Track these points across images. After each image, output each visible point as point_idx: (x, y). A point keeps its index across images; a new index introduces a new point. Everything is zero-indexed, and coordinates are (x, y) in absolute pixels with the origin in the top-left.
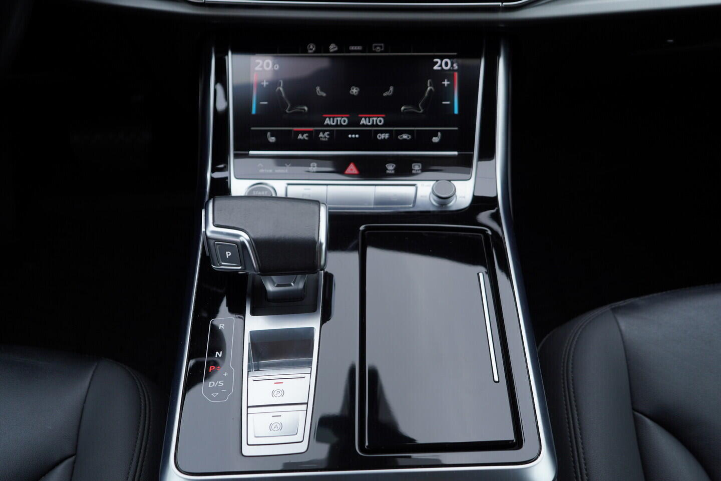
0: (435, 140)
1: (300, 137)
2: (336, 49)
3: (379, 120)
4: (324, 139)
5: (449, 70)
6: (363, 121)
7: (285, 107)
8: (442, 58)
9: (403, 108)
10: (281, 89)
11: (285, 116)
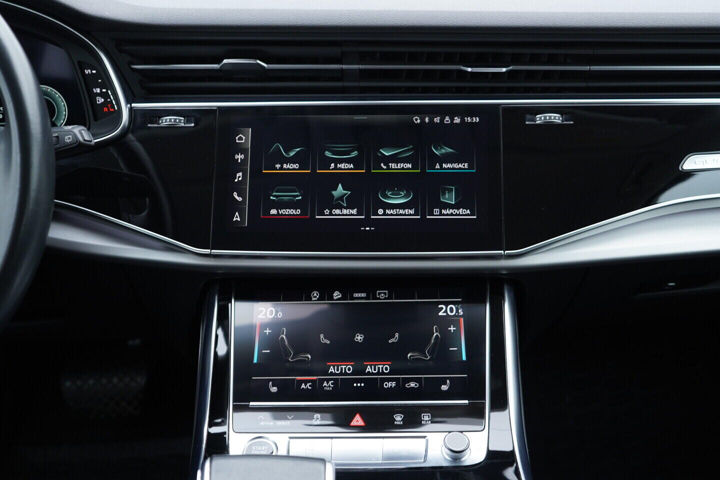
0: (444, 388)
1: (303, 386)
2: (340, 296)
3: (385, 367)
4: (329, 389)
5: (455, 316)
6: (369, 369)
7: (288, 354)
8: (446, 304)
9: (409, 355)
10: (284, 337)
11: (287, 365)
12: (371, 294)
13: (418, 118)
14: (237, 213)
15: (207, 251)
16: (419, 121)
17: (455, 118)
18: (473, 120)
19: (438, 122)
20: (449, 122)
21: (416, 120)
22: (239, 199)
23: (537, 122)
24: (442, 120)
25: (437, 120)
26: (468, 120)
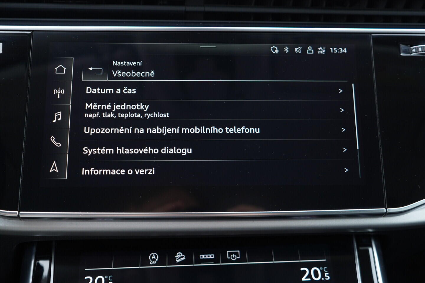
12: (221, 256)
13: (277, 48)
14: (54, 162)
15: (15, 213)
16: (277, 51)
17: (319, 49)
18: (339, 51)
19: (300, 52)
20: (313, 53)
21: (274, 49)
22: (58, 145)
23: (412, 54)
24: (304, 50)
25: (298, 50)
26: (333, 51)
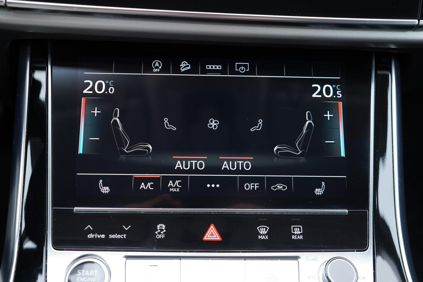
0: (319, 192)
2: (189, 68)
3: (245, 163)
4: (175, 190)
6: (225, 165)
7: (124, 144)
8: (322, 83)
9: (275, 149)
10: (118, 120)
11: (122, 157)
